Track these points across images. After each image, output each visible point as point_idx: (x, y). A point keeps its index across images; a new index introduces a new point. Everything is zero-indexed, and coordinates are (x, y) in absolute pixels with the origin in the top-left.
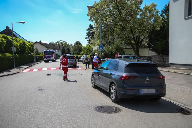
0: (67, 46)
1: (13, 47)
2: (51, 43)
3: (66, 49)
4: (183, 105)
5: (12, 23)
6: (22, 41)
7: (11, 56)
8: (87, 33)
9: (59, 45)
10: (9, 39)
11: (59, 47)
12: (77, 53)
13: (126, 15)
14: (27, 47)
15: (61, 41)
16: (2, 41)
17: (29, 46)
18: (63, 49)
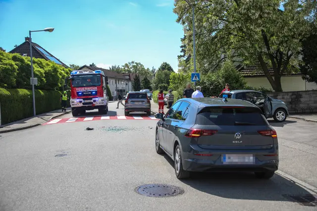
0: (145, 72)
1: (33, 76)
2: (113, 67)
3: (141, 79)
4: (313, 188)
5: (30, 32)
6: (51, 65)
7: (29, 93)
8: (182, 47)
9: (129, 71)
10: (26, 61)
11: (129, 76)
12: (164, 86)
13: (248, 9)
14: (61, 77)
15: (133, 62)
16: (11, 65)
17: (65, 74)
18: (137, 80)
